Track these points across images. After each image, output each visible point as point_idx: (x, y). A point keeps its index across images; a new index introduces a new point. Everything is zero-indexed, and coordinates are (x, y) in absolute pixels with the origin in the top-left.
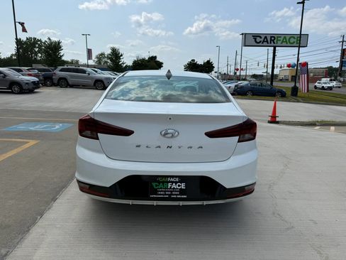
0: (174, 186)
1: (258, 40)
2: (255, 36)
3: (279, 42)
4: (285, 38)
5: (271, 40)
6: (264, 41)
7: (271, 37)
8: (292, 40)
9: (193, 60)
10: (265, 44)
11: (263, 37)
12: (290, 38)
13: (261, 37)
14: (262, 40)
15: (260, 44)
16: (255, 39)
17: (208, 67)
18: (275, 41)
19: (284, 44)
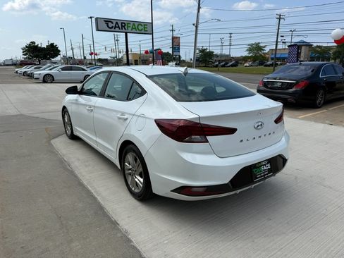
0: (265, 168)
1: (110, 25)
2: (107, 21)
3: (130, 29)
4: (134, 24)
5: (122, 26)
6: (115, 27)
7: (122, 23)
8: (140, 27)
9: (33, 43)
10: (117, 29)
11: (115, 23)
12: (138, 25)
13: (112, 23)
14: (114, 25)
15: (113, 29)
16: (107, 24)
17: (53, 50)
18: (126, 27)
19: (134, 31)
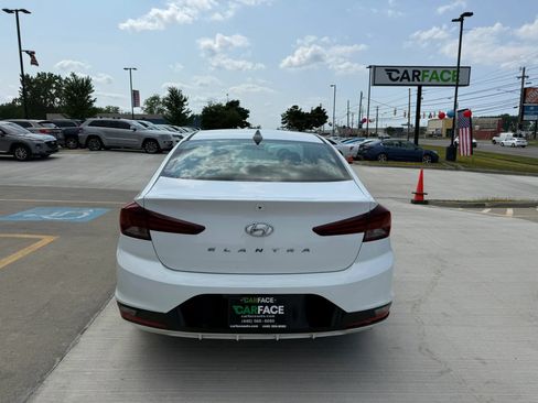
0: (267, 310)
1: (394, 75)
2: (390, 70)
3: (426, 81)
4: (435, 72)
5: (414, 75)
6: (403, 78)
7: (414, 71)
8: (446, 76)
9: (296, 107)
10: (405, 81)
11: (402, 72)
12: (442, 73)
13: (398, 72)
14: (400, 75)
15: (398, 82)
16: (390, 75)
17: (318, 117)
18: (420, 77)
19: (434, 82)
